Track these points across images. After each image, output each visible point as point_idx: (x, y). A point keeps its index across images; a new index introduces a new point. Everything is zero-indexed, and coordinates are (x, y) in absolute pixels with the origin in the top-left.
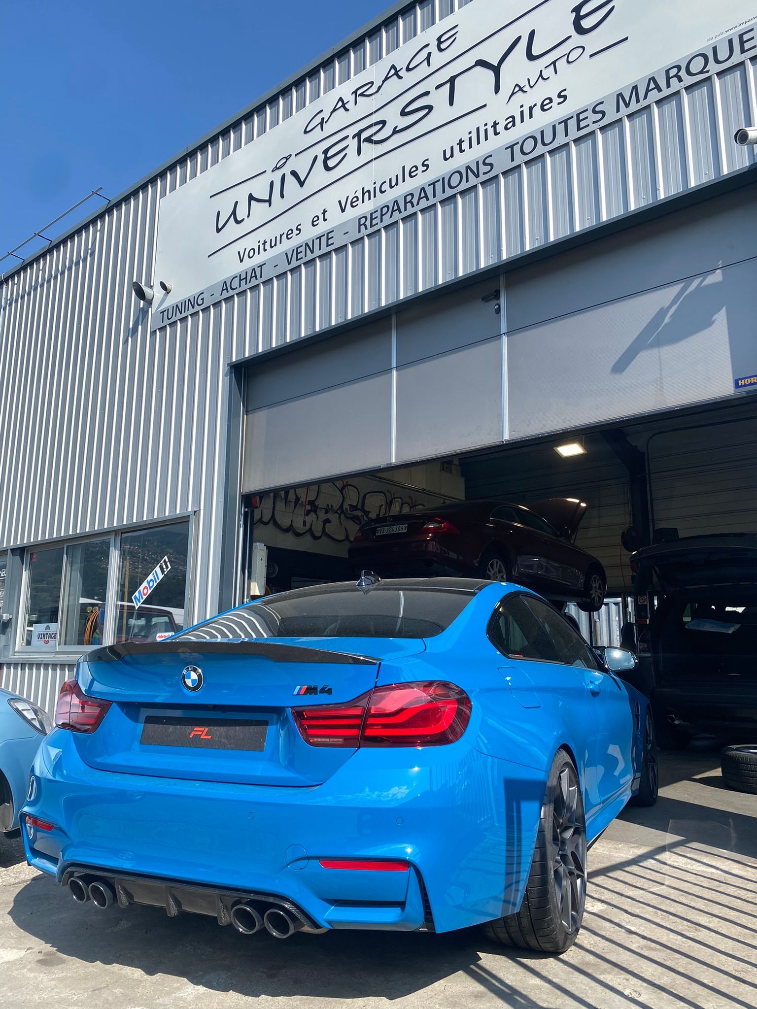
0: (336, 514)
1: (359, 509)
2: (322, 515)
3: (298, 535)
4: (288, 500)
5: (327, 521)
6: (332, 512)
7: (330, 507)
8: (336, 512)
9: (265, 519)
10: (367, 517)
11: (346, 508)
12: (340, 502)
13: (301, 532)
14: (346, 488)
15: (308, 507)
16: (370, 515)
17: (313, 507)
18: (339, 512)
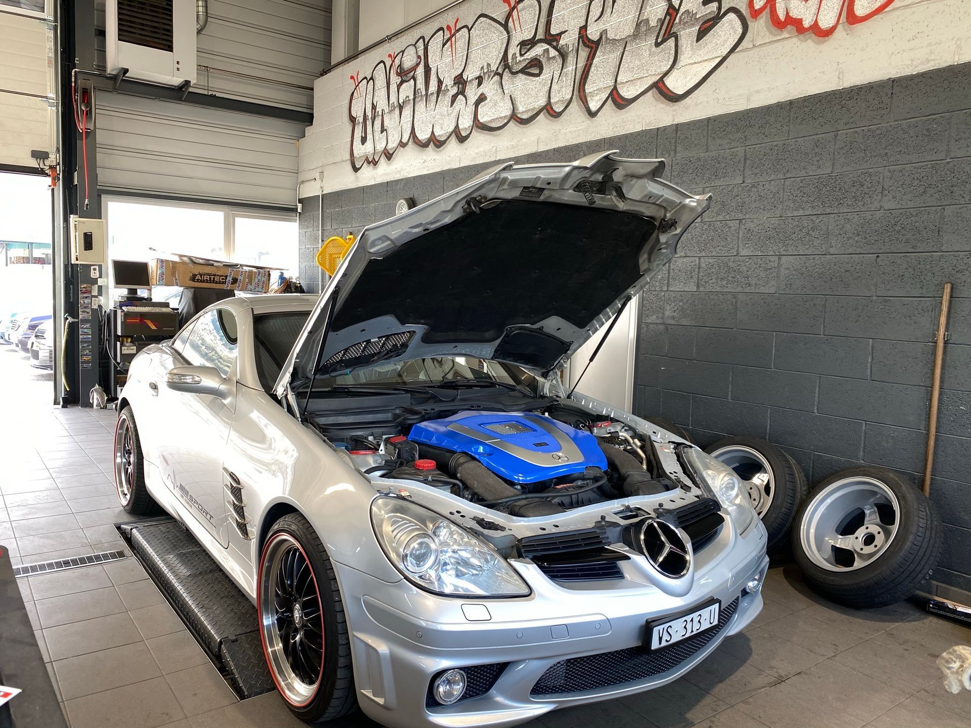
0: (497, 78)
1: (540, 41)
2: (472, 93)
3: (439, 144)
4: (429, 93)
5: (482, 99)
6: (489, 76)
7: (486, 70)
8: (497, 74)
9: (405, 140)
10: (555, 48)
11: (515, 54)
12: (503, 51)
13: (443, 139)
14: (515, 13)
15: (454, 90)
16: (562, 42)
17: (460, 86)
18: (500, 71)
